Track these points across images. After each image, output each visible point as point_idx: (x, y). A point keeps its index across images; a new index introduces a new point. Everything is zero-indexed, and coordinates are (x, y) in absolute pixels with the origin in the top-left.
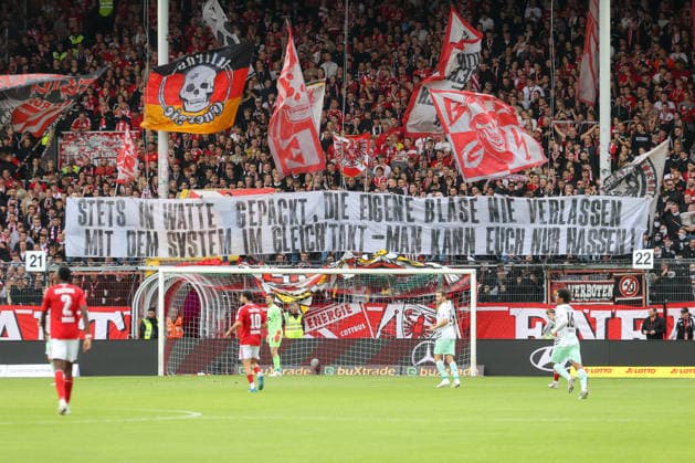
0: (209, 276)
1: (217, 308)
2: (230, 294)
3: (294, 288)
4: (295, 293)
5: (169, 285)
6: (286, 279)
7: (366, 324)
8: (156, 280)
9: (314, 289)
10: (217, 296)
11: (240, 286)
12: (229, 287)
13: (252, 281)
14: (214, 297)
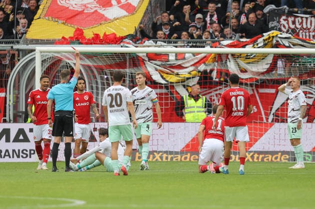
0: (90, 56)
1: (97, 88)
2: (111, 74)
3: (180, 67)
4: (181, 71)
5: (47, 65)
6: (172, 58)
7: (258, 107)
8: (33, 60)
9: (202, 67)
10: (98, 77)
11: (122, 65)
12: (111, 66)
13: (136, 61)
14: (95, 77)
